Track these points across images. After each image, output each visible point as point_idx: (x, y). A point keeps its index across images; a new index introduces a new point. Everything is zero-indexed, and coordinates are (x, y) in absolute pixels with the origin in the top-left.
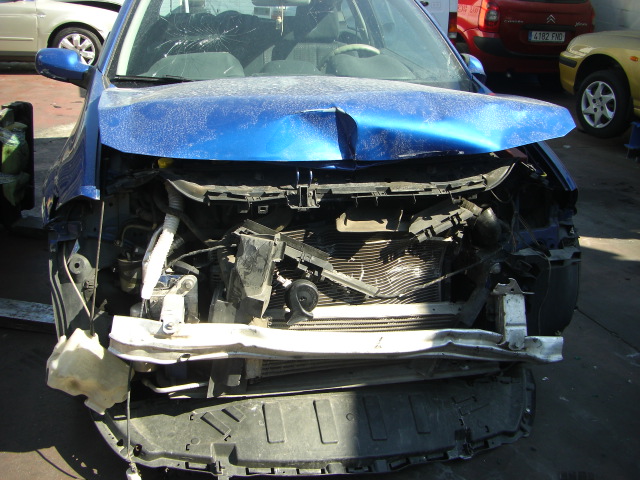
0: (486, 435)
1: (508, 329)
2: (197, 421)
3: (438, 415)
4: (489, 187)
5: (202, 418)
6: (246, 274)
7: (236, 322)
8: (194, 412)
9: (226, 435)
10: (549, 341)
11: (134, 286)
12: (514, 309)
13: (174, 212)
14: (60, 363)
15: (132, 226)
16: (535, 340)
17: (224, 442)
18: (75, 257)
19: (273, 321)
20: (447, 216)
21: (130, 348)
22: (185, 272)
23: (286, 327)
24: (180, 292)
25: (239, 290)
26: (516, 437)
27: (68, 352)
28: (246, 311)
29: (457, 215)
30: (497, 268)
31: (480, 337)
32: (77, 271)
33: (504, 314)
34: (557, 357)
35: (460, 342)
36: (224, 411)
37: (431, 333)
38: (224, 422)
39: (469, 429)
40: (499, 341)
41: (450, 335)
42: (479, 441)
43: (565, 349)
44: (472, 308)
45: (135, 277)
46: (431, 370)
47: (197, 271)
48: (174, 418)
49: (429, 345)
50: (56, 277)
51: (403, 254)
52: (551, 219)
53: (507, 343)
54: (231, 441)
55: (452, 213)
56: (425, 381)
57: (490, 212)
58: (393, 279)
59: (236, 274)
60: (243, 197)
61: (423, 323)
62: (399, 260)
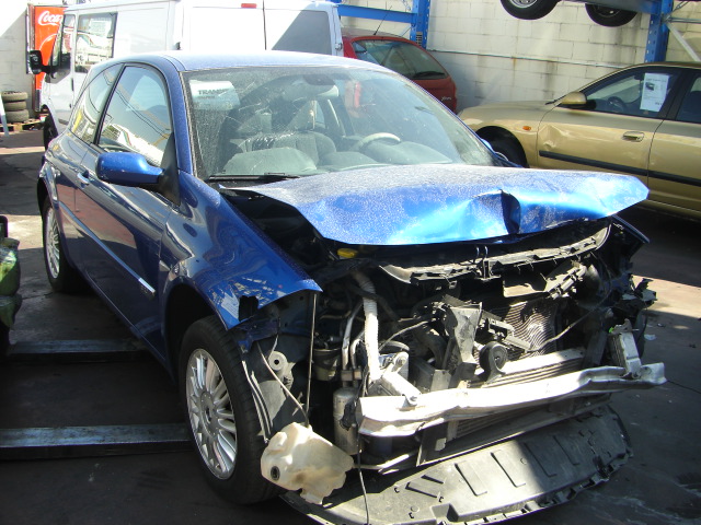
0: (609, 460)
1: (628, 361)
2: (403, 491)
4: (598, 246)
5: (408, 488)
6: (462, 341)
7: (449, 388)
8: (395, 485)
9: (439, 497)
10: (656, 367)
11: (333, 374)
12: (628, 345)
14: (294, 458)
16: (646, 368)
17: (439, 504)
18: (275, 355)
19: (472, 383)
20: (566, 276)
21: (380, 425)
22: (398, 350)
23: (479, 386)
24: (394, 369)
25: (456, 357)
26: (627, 457)
27: (299, 446)
28: (459, 373)
29: (574, 273)
30: (610, 313)
31: (609, 372)
32: (277, 367)
33: (622, 350)
34: (662, 380)
35: (597, 379)
36: (425, 477)
37: (578, 374)
38: (428, 486)
39: (600, 456)
40: (621, 374)
41: (589, 374)
42: (606, 466)
43: (667, 372)
44: (598, 352)
45: (335, 364)
46: (571, 409)
47: (407, 348)
48: (380, 495)
49: (576, 386)
50: (253, 376)
51: (532, 313)
52: (621, 270)
53: (630, 374)
54: (446, 501)
55: (570, 272)
57: (592, 268)
58: (531, 335)
59: (455, 343)
60: (438, 275)
61: (565, 368)
62: (531, 318)
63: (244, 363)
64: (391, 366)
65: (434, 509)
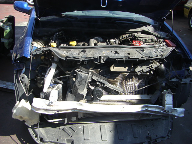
0: (156, 138)
1: (166, 105)
2: (61, 130)
3: (141, 131)
4: (163, 57)
5: (63, 129)
6: (79, 85)
7: (75, 101)
8: (60, 127)
9: (70, 136)
10: (180, 110)
11: (41, 86)
12: (169, 99)
13: (55, 62)
14: (16, 111)
15: (41, 66)
16: (175, 109)
17: (70, 139)
18: (23, 75)
19: (87, 100)
20: (148, 66)
21: (38, 109)
22: (58, 83)
23: (91, 103)
24: (56, 89)
25: (76, 91)
26: (166, 139)
27: (19, 108)
28: (78, 98)
29: (151, 66)
30: (164, 85)
31: (157, 107)
32: (23, 80)
33: (165, 100)
34: (182, 115)
35: (150, 109)
36: (70, 127)
37: (141, 106)
38: (69, 131)
39: (151, 136)
40: (163, 109)
41: (147, 106)
42: (153, 140)
43: (185, 113)
44: (154, 97)
45: (42, 83)
46: (139, 117)
47: (62, 83)
48: (54, 129)
49: (140, 110)
50: (16, 81)
51: (132, 78)
52: (183, 68)
53: (166, 110)
54: (72, 138)
56: (137, 120)
57: (163, 65)
58: (128, 86)
59: (75, 86)
60: (79, 59)
61: (138, 102)
62: (131, 80)
63: (15, 75)
64: (54, 89)
65: (67, 140)
